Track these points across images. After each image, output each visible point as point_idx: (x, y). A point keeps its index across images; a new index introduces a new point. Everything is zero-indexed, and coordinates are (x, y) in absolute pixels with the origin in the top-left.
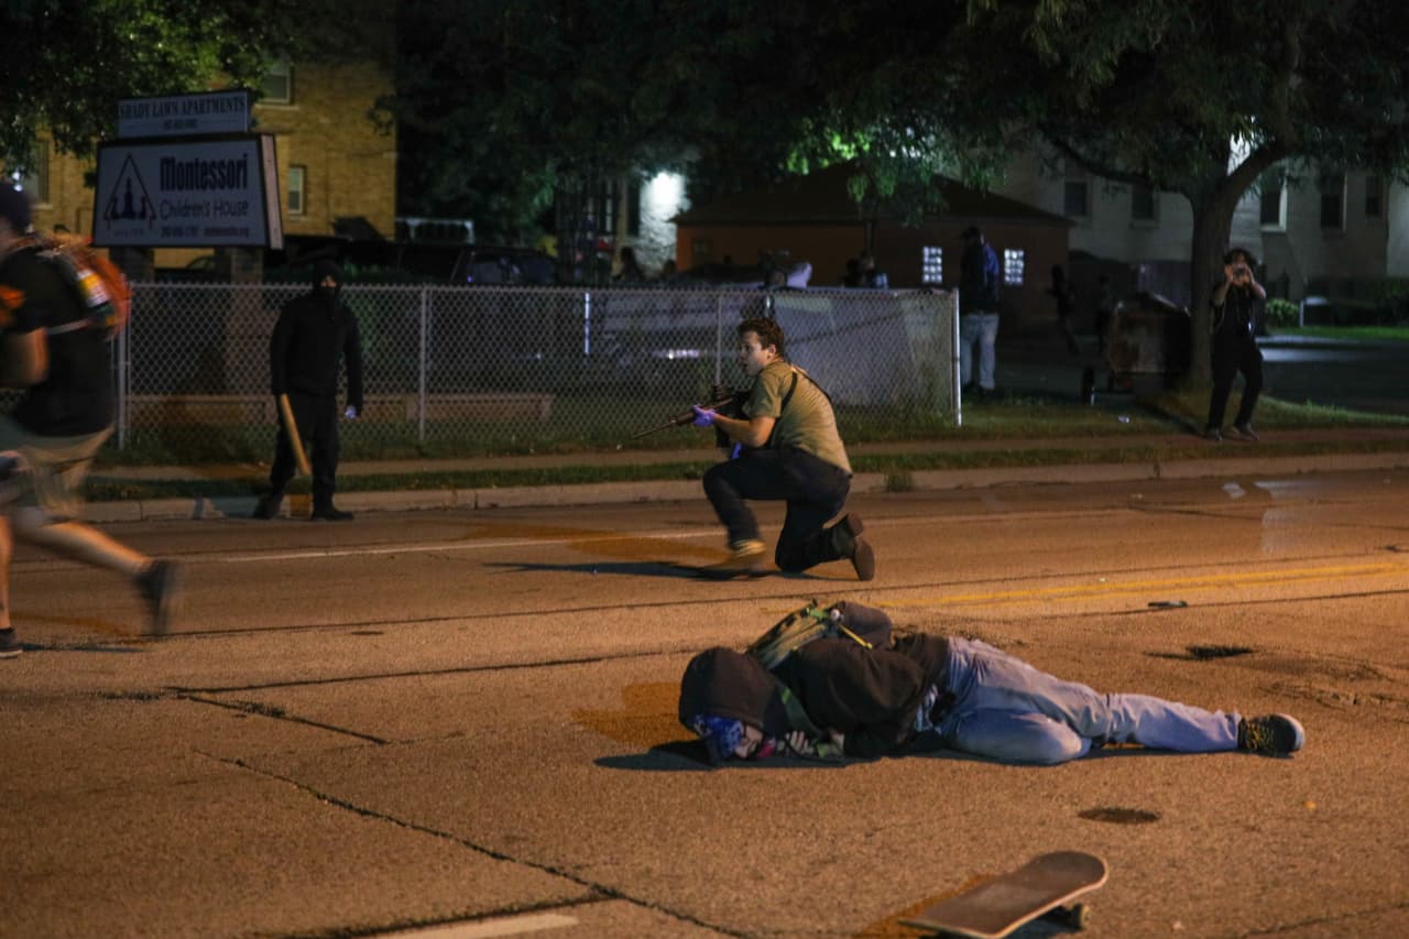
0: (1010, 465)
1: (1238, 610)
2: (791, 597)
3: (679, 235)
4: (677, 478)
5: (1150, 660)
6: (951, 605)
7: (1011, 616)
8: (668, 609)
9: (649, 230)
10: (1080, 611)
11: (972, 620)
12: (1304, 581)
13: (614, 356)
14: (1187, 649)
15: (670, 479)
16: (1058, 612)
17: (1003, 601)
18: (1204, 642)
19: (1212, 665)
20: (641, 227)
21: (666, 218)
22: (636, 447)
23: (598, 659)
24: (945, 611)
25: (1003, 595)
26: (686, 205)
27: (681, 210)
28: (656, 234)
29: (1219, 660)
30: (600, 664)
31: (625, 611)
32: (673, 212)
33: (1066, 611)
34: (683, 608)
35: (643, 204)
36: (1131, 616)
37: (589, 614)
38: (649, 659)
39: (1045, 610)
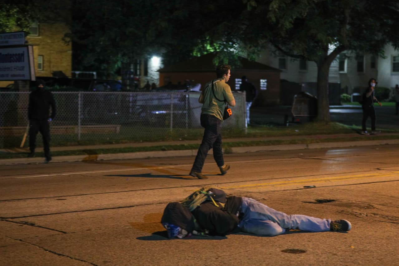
0: (262, 145)
1: (331, 188)
2: (193, 186)
3: (160, 76)
4: (159, 150)
5: (304, 204)
6: (243, 188)
7: (261, 191)
8: (155, 191)
9: (151, 74)
10: (283, 189)
11: (250, 192)
12: (351, 179)
13: (139, 113)
14: (316, 200)
15: (157, 151)
16: (276, 189)
17: (259, 186)
18: (320, 198)
19: (323, 205)
20: (148, 73)
21: (156, 70)
22: (147, 141)
23: (134, 206)
24: (241, 190)
25: (259, 184)
26: (162, 66)
27: (160, 68)
28: (153, 75)
29: (325, 203)
30: (134, 208)
31: (142, 192)
32: (158, 68)
33: (278, 189)
34: (160, 190)
35: (149, 66)
36: (299, 190)
37: (131, 192)
38: (149, 206)
39: (272, 189)
